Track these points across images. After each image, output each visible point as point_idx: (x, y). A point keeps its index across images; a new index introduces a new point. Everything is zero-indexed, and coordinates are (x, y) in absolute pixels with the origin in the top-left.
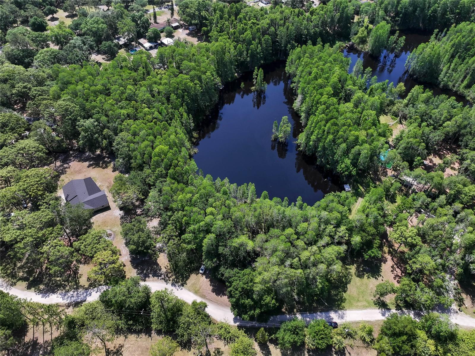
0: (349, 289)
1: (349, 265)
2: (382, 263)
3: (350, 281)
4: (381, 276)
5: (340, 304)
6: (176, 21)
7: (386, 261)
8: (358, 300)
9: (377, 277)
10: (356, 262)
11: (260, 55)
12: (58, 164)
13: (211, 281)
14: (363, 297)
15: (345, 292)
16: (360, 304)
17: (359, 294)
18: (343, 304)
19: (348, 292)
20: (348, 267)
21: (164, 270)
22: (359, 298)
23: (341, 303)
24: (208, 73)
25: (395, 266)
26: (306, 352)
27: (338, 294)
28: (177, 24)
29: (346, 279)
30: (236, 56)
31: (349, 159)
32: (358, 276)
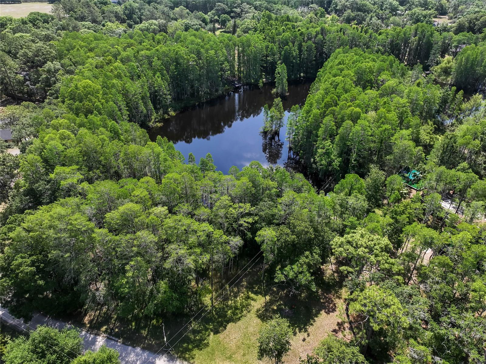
0: (226, 332)
1: (256, 293)
2: (323, 312)
3: (239, 319)
4: (306, 331)
5: (190, 350)
7: (334, 310)
8: (230, 358)
9: (297, 330)
10: (272, 293)
11: (296, 60)
14: (244, 355)
15: (216, 332)
17: (239, 347)
18: (196, 352)
19: (221, 336)
20: (252, 295)
22: (234, 353)
23: (194, 347)
24: (212, 52)
25: (347, 325)
27: (199, 332)
29: (234, 314)
30: (267, 56)
31: (332, 142)
32: (259, 316)
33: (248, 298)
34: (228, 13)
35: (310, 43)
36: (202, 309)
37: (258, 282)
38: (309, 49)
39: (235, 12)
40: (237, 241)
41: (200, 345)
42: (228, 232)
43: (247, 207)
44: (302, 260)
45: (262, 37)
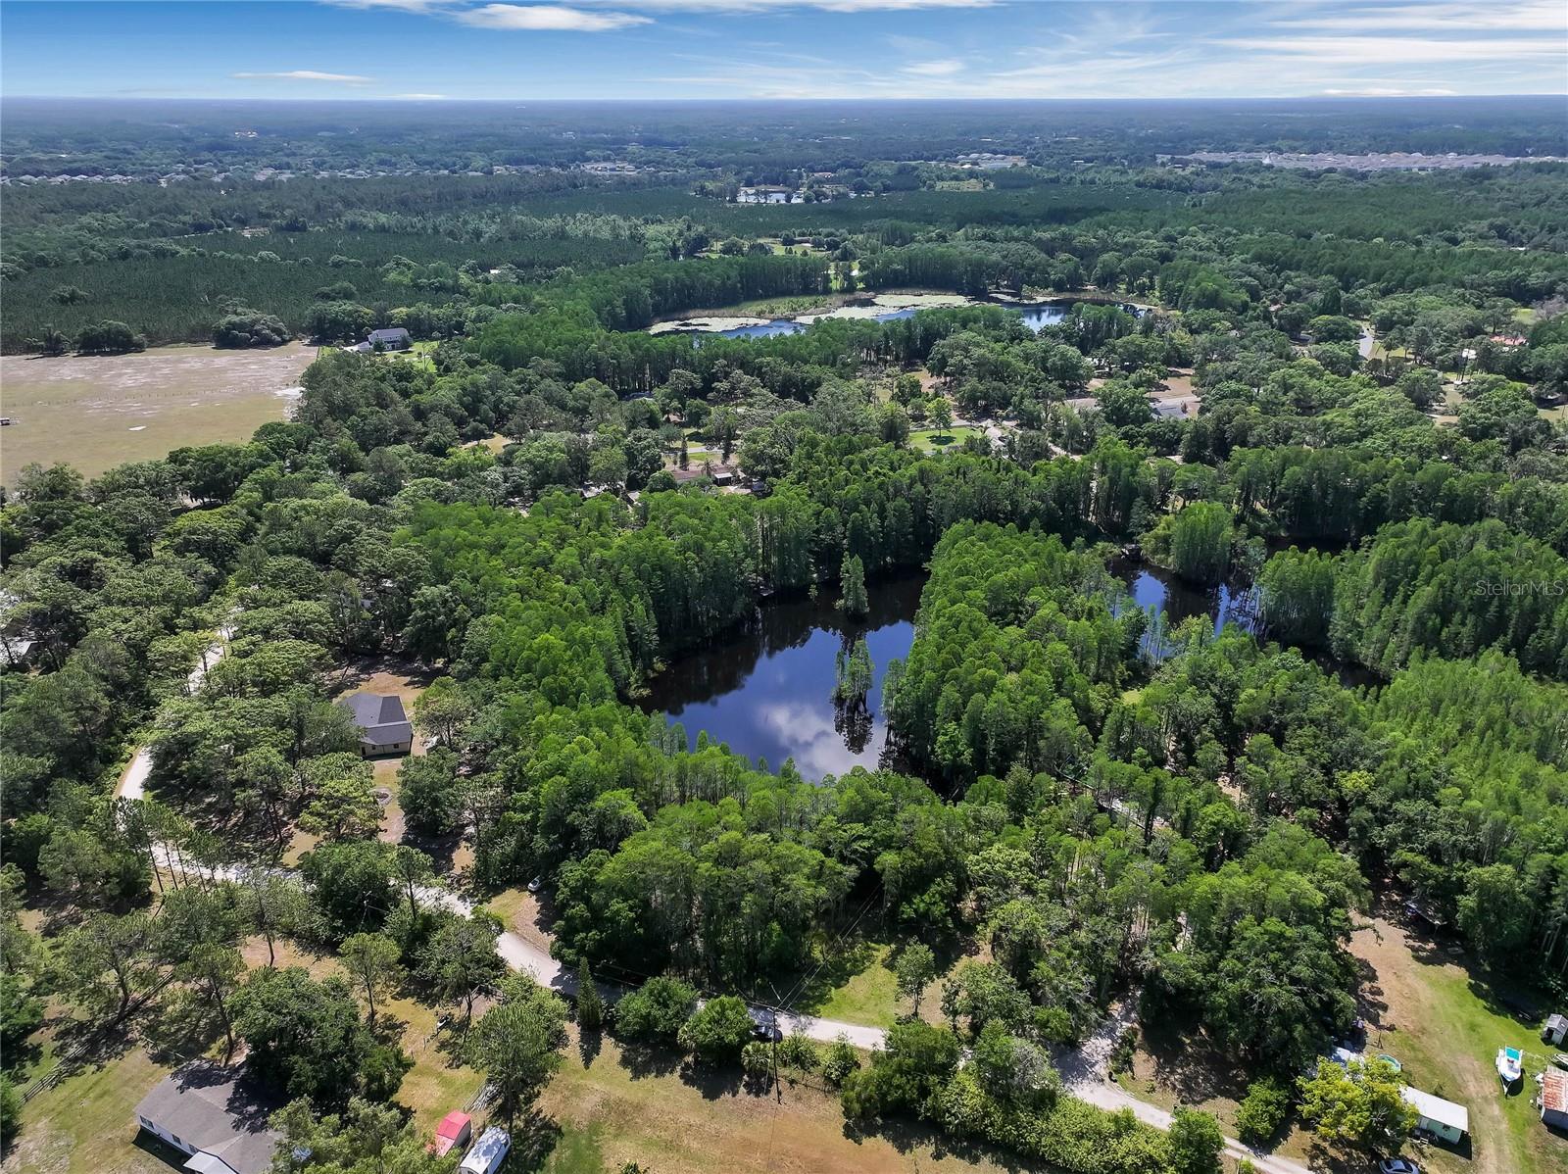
0: (850, 985)
1: (876, 942)
2: (964, 956)
3: (862, 971)
5: (813, 1006)
6: (729, 469)
7: (977, 953)
8: (861, 1009)
11: (877, 538)
12: (351, 671)
13: (542, 907)
15: (838, 986)
16: (859, 1015)
17: (868, 999)
18: (819, 1007)
19: (844, 990)
20: (873, 945)
21: (457, 871)
22: (865, 1004)
23: (816, 1003)
24: (723, 544)
26: (678, 1068)
27: (817, 988)
28: (729, 475)
29: (853, 965)
30: (818, 532)
31: (959, 725)
32: (886, 967)
33: (868, 948)
34: (701, 393)
35: (900, 501)
36: (814, 963)
37: (878, 930)
38: (900, 514)
39: (718, 391)
40: (852, 871)
41: (822, 999)
42: (843, 859)
43: (859, 828)
44: (934, 888)
45: (803, 490)
